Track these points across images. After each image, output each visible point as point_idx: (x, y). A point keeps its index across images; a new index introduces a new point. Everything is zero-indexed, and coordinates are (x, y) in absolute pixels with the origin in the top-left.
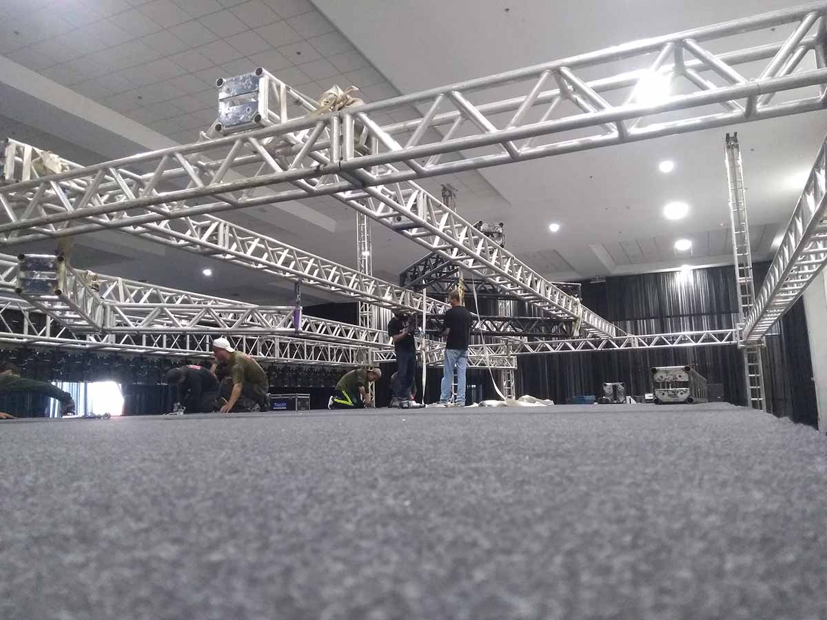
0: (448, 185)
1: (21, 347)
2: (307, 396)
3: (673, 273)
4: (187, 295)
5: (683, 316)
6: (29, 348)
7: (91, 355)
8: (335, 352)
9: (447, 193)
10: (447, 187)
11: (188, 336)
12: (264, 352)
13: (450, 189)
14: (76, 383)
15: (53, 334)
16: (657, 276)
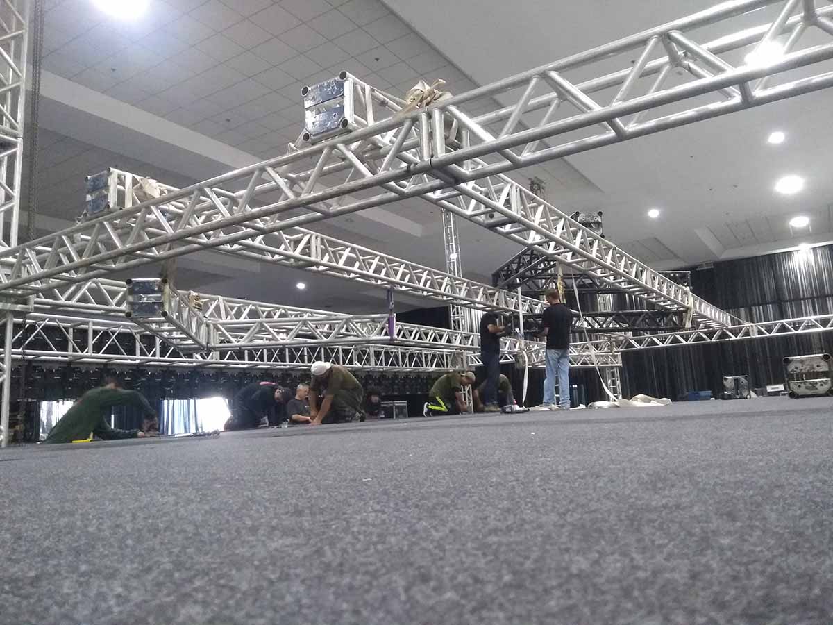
0: (536, 178)
1: (135, 368)
2: (404, 403)
3: (789, 253)
4: (284, 309)
5: (804, 299)
6: (141, 368)
7: (198, 372)
8: (430, 358)
9: (535, 187)
10: (536, 181)
11: (287, 349)
12: (360, 362)
13: (538, 182)
14: (186, 401)
15: (163, 354)
16: (772, 258)
